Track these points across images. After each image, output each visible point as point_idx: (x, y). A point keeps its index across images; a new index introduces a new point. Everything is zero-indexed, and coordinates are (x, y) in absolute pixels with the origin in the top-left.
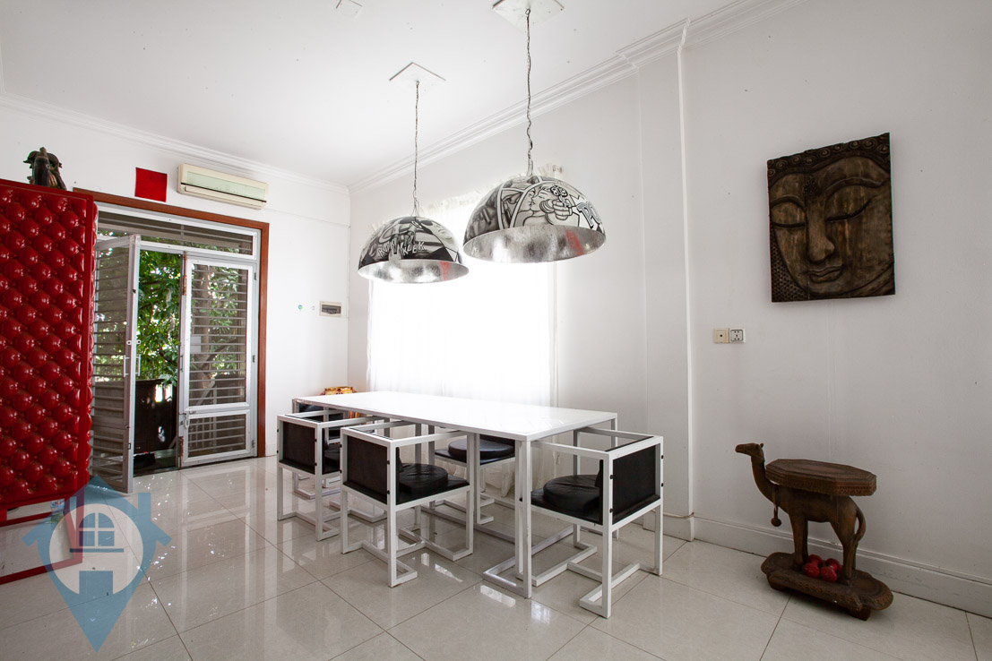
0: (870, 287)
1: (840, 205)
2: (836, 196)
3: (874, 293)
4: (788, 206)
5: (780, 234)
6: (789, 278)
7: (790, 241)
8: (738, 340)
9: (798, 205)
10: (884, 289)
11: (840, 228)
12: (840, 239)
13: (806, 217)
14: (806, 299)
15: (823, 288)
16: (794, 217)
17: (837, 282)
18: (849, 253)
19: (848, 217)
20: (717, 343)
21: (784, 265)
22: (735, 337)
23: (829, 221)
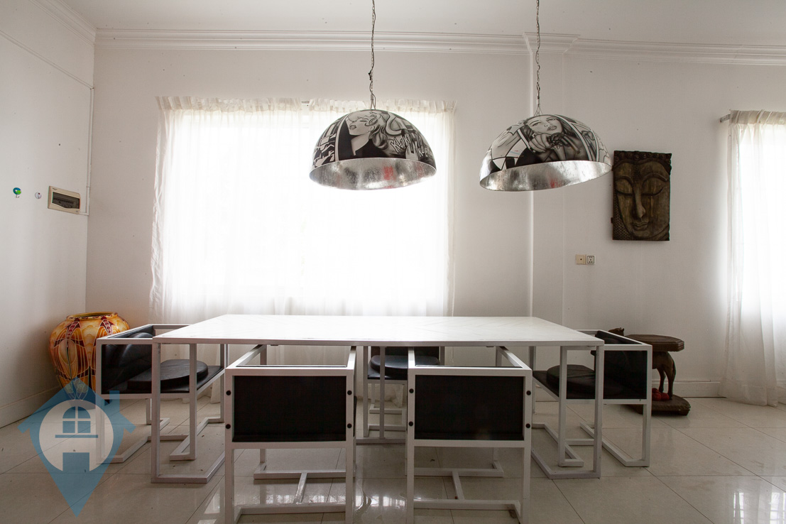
0: (660, 236)
1: (650, 188)
2: (648, 181)
3: (661, 239)
4: (625, 181)
5: (621, 198)
6: (623, 226)
7: (625, 204)
8: (591, 263)
9: (630, 183)
10: (665, 238)
11: (648, 201)
12: (648, 207)
13: (633, 191)
14: (631, 240)
15: (640, 234)
16: (628, 189)
17: (647, 231)
18: (652, 216)
19: (653, 195)
20: (578, 264)
21: (621, 218)
22: (589, 261)
23: (643, 195)
